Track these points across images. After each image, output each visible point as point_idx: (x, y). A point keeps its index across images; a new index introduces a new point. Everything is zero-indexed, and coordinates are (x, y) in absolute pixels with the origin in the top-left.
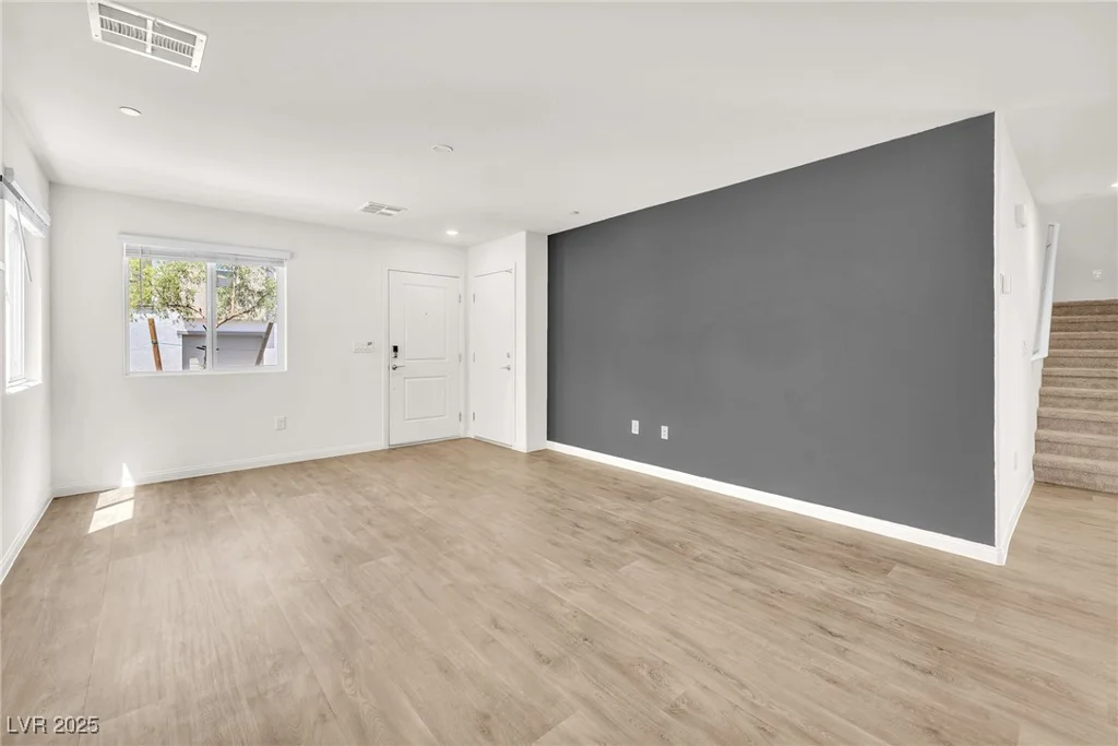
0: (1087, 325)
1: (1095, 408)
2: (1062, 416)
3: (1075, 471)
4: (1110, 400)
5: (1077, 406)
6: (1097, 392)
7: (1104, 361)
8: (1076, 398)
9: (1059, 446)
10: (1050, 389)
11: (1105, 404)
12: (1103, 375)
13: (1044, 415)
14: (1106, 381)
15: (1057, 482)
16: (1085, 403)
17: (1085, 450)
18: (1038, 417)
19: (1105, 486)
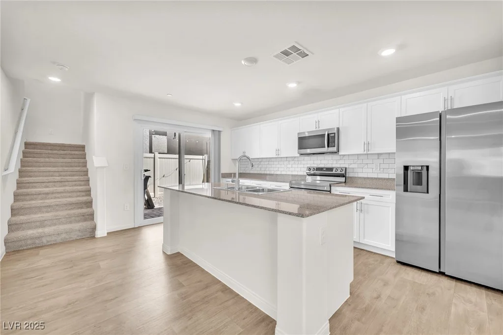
0: (44, 155)
1: (46, 198)
2: (27, 206)
3: (32, 238)
4: (52, 193)
5: (36, 199)
6: (46, 190)
7: (51, 173)
8: (35, 194)
9: (24, 226)
10: (21, 191)
11: (50, 196)
12: (49, 181)
13: (15, 208)
14: (52, 184)
15: (21, 249)
16: (40, 196)
17: (38, 224)
18: (12, 210)
19: (48, 242)
